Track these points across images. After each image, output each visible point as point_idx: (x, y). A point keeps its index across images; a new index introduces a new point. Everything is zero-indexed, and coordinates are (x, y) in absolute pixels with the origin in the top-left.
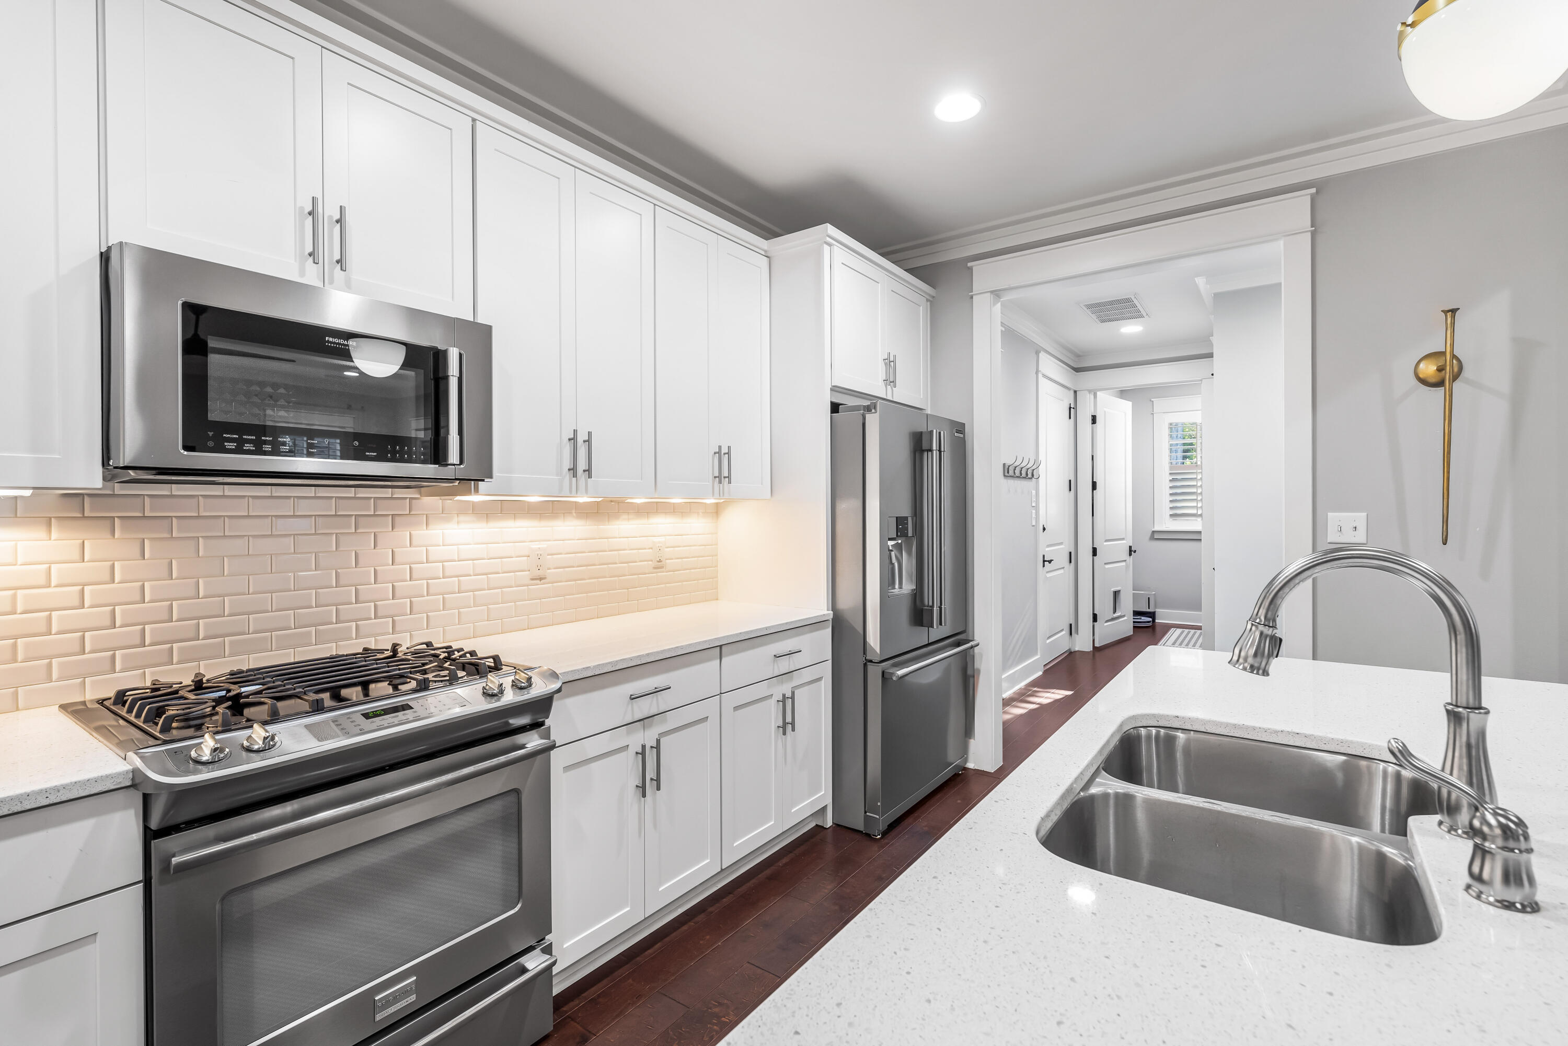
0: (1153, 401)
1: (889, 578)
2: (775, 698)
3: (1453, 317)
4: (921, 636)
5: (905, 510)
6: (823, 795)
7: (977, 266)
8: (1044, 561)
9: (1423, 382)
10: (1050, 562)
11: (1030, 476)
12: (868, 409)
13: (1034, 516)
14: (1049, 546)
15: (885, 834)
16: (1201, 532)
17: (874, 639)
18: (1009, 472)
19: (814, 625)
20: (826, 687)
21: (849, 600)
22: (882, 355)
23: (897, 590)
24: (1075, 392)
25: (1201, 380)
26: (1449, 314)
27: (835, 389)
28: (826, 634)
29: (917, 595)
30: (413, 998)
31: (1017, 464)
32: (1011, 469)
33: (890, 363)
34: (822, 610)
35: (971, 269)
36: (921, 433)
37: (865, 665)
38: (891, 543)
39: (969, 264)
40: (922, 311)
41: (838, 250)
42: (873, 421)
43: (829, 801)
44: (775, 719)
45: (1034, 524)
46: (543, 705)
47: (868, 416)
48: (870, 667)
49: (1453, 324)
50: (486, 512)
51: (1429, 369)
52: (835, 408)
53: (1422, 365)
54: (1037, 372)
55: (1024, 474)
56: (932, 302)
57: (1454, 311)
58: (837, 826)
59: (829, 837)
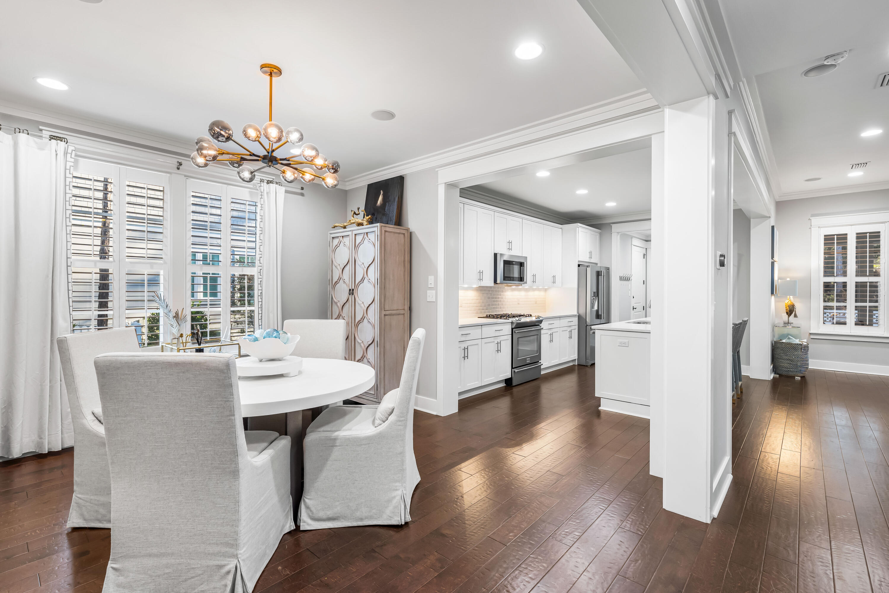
1: (592, 306)
2: (568, 331)
4: (598, 321)
5: (595, 291)
6: (575, 357)
7: (613, 225)
8: (633, 308)
10: (635, 308)
11: (628, 279)
12: (588, 266)
13: (630, 293)
14: (635, 303)
15: (590, 366)
17: (588, 320)
18: (622, 279)
19: (574, 316)
20: (577, 331)
21: (582, 312)
22: (588, 251)
23: (593, 309)
24: (646, 249)
27: (579, 261)
28: (576, 319)
29: (597, 311)
30: (529, 361)
31: (624, 276)
32: (622, 278)
33: (591, 253)
34: (575, 313)
35: (611, 226)
36: (599, 271)
37: (586, 326)
38: (592, 298)
39: (611, 225)
40: (598, 237)
41: (580, 229)
42: (589, 269)
43: (577, 358)
44: (568, 336)
45: (630, 295)
46: (541, 321)
47: (587, 268)
48: (587, 327)
50: (527, 290)
52: (579, 266)
54: (632, 244)
55: (626, 279)
56: (601, 234)
58: (579, 365)
59: (576, 367)
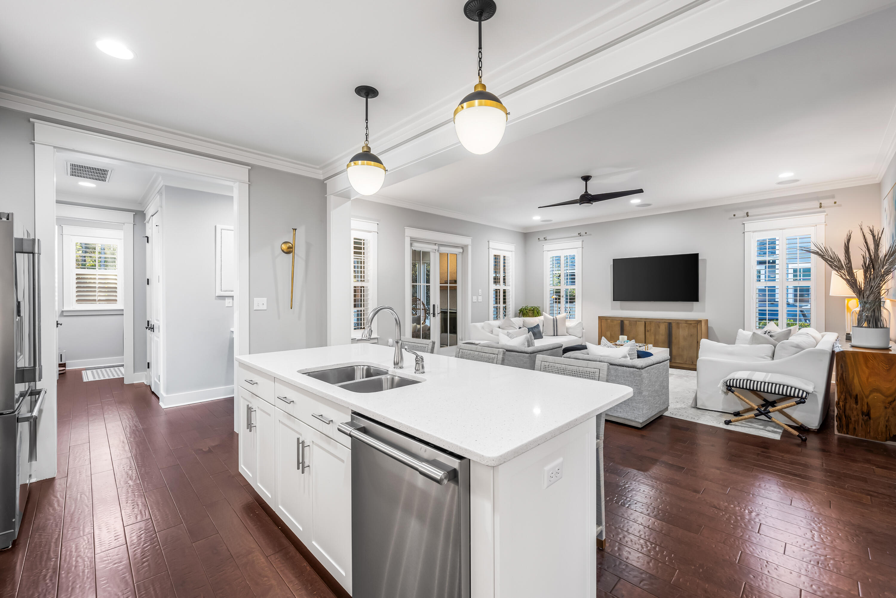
0: (62, 226)
3: (295, 231)
9: (283, 251)
16: (123, 310)
25: (124, 224)
26: (294, 230)
49: (295, 233)
51: (284, 247)
53: (283, 246)
57: (296, 229)
